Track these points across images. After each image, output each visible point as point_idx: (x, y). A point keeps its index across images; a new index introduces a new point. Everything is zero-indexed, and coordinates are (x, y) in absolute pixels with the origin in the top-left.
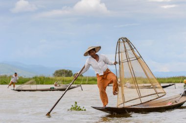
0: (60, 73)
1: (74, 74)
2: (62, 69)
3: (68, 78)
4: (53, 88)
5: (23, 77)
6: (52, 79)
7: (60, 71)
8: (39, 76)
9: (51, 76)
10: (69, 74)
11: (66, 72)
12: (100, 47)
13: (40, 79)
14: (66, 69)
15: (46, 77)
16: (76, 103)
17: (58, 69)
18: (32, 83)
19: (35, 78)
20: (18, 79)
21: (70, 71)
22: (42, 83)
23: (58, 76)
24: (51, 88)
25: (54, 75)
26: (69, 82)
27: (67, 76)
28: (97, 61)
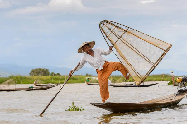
0: (37, 72)
1: (51, 72)
2: (38, 68)
3: (46, 77)
4: (32, 87)
6: (29, 79)
7: (37, 70)
8: (15, 76)
9: (28, 76)
11: (43, 70)
13: (17, 78)
14: (43, 68)
15: (22, 76)
16: (73, 103)
17: (34, 68)
18: (9, 83)
19: (11, 77)
21: (47, 70)
22: (19, 83)
23: (35, 75)
24: (30, 87)
25: (30, 74)
26: (47, 81)
27: (44, 75)
28: (93, 56)
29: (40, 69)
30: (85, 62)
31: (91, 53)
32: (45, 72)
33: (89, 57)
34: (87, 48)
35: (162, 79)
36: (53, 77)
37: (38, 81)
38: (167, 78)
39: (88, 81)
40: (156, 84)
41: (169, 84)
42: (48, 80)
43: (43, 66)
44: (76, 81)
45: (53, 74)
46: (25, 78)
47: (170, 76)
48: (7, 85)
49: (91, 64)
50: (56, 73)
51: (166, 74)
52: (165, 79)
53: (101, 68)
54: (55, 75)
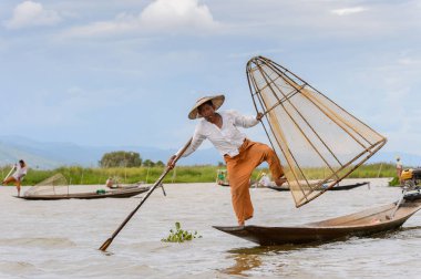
0: (114, 159)
1: (144, 160)
3: (133, 171)
4: (103, 192)
5: (34, 169)
6: (98, 174)
7: (115, 154)
8: (68, 167)
9: (96, 166)
10: (133, 161)
11: (128, 156)
12: (222, 98)
13: (72, 172)
14: (127, 151)
17: (109, 151)
18: (55, 183)
19: (61, 170)
20: (25, 172)
21: (137, 155)
22: (77, 182)
23: (110, 166)
24: (98, 192)
25: (101, 162)
26: (136, 179)
27: (129, 166)
28: (220, 126)
29: (121, 153)
30: (202, 137)
31: (215, 119)
32: (133, 160)
33: (211, 128)
34: (208, 110)
35: (379, 172)
36: (149, 169)
37: (116, 179)
38: (388, 172)
39: (222, 179)
40: (365, 183)
41: (391, 184)
42: (138, 175)
43: (128, 146)
44: (196, 178)
45: (149, 164)
46: (91, 172)
47: (395, 167)
48: (51, 187)
49: (214, 143)
50: (155, 161)
51: (388, 162)
52: (384, 173)
53: (234, 152)
54: (152, 164)
